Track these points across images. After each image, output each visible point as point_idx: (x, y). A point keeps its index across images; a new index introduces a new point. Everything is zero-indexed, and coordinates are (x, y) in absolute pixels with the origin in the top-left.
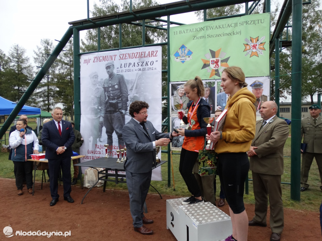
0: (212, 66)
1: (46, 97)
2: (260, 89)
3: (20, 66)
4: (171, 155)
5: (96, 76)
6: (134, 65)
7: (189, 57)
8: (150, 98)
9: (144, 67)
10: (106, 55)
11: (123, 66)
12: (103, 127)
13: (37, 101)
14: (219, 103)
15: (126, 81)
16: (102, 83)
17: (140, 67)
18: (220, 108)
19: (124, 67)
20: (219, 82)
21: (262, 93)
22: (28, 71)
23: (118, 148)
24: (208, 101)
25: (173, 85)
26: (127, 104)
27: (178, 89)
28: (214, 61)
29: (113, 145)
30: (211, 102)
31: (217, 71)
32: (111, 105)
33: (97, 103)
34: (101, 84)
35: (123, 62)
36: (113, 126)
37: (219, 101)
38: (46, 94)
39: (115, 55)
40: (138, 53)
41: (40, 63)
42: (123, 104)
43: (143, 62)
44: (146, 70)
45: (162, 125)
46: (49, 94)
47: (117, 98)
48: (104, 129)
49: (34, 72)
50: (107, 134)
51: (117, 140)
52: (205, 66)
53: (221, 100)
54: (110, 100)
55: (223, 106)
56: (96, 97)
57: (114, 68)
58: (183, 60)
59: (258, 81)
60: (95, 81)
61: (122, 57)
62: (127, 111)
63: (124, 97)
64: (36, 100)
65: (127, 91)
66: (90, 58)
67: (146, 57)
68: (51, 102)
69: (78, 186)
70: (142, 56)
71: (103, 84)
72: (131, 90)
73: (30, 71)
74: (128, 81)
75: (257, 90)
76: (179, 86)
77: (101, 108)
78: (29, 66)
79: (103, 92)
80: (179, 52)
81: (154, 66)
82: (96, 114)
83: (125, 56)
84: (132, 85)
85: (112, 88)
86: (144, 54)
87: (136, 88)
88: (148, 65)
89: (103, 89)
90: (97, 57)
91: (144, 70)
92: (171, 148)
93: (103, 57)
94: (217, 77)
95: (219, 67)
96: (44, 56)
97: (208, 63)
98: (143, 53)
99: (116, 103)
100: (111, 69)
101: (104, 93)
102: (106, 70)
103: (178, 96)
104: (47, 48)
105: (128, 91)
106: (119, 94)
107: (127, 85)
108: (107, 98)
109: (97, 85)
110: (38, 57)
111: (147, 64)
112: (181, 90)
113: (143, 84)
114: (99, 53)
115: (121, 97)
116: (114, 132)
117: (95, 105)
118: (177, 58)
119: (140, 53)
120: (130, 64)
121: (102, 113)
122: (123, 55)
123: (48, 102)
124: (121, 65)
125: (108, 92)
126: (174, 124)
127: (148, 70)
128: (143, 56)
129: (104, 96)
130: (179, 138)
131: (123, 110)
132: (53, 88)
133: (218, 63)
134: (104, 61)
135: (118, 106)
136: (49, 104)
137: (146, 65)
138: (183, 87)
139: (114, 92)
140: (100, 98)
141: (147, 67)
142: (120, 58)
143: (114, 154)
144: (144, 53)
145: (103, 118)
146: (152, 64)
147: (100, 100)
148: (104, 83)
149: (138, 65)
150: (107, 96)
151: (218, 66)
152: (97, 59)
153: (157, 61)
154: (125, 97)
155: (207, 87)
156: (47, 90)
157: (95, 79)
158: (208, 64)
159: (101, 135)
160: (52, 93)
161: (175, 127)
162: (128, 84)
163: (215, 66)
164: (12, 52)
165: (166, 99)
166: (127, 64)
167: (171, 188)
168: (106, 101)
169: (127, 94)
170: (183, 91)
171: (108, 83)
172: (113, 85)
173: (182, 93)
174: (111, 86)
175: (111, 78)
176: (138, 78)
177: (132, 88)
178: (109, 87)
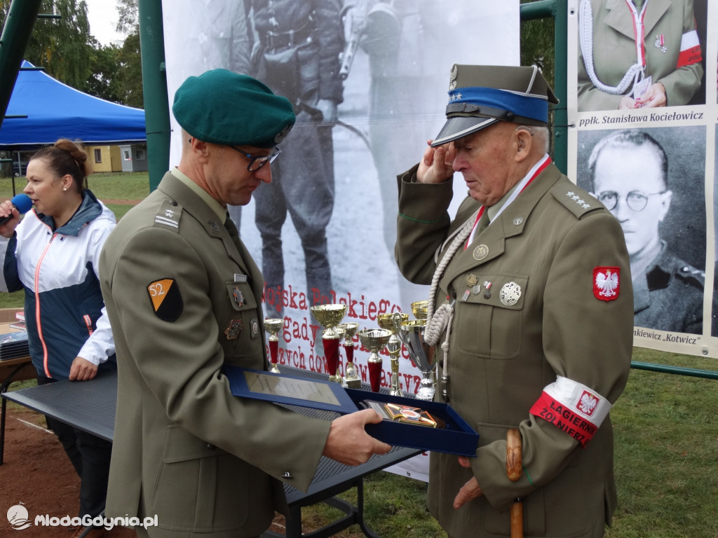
23: (307, 303)
26: (339, 68)
29: (286, 288)
32: (275, 74)
36: (284, 187)
42: (320, 65)
47: (296, 35)
50: (260, 229)
51: (298, 260)
54: (268, 52)
62: (341, 107)
63: (325, 24)
99: (290, 61)
106: (303, 11)
108: (257, 43)
115: (313, 25)
116: (289, 220)
126: (592, 177)
129: (245, 31)
131: (325, 99)
135: (299, 75)
140: (230, 41)
143: (291, 330)
147: (230, 52)
150: (258, 28)
161: (597, 193)
165: (546, 14)
168: (252, 54)
169: (338, 6)
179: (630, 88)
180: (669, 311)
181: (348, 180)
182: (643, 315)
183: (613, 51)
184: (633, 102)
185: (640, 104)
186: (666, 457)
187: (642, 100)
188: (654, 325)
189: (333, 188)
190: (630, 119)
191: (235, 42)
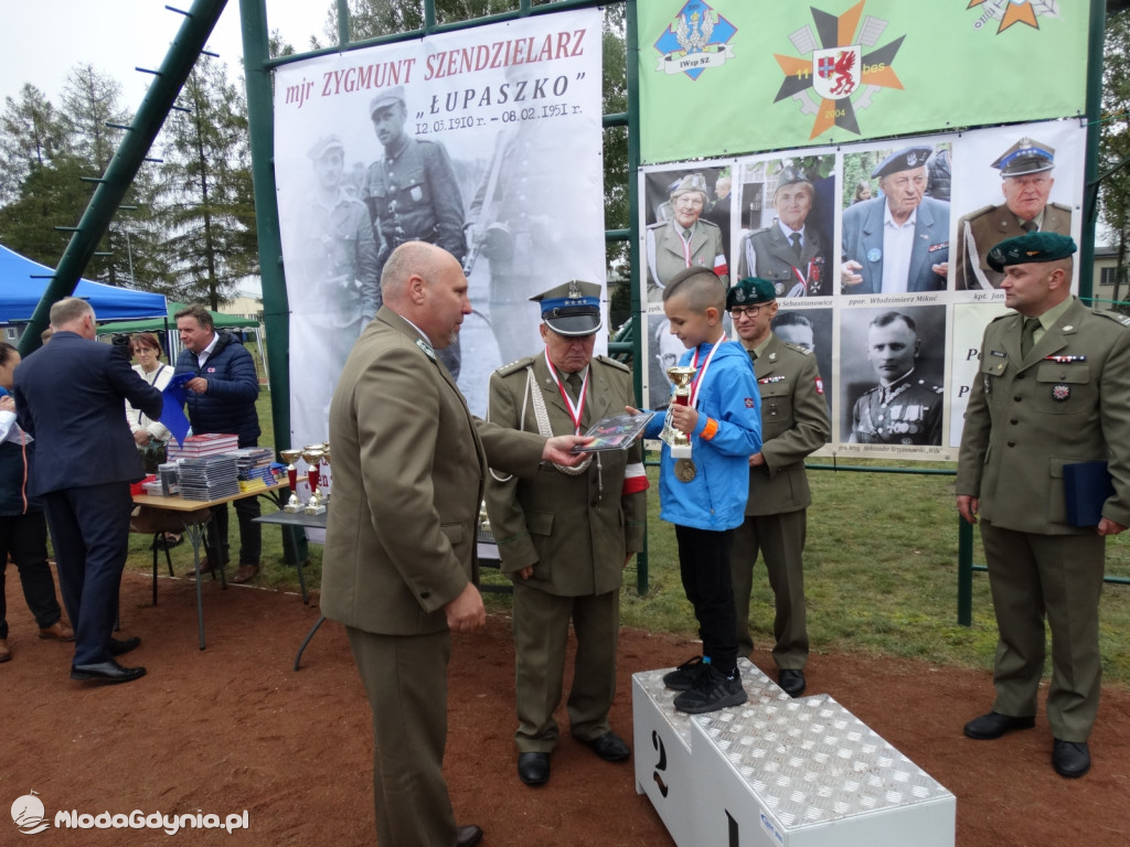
0: (824, 86)
1: (201, 256)
2: (1037, 177)
3: (105, 146)
5: (335, 154)
6: (488, 99)
7: (721, 49)
8: (556, 237)
9: (529, 103)
10: (374, 63)
11: (441, 104)
13: (171, 272)
14: (850, 246)
15: (453, 168)
16: (361, 179)
17: (511, 105)
18: (855, 271)
19: (448, 109)
20: (855, 155)
21: (1046, 195)
24: (802, 241)
25: (653, 178)
27: (676, 193)
28: (831, 61)
30: (815, 244)
31: (844, 104)
33: (345, 265)
34: (358, 188)
35: (441, 87)
37: (850, 238)
38: (202, 244)
39: (409, 61)
40: (501, 44)
41: (172, 131)
43: (525, 83)
44: (535, 115)
46: (210, 243)
52: (794, 85)
53: (861, 234)
55: (869, 261)
56: (340, 239)
57: (404, 114)
58: (696, 63)
59: (1031, 142)
60: (331, 174)
61: (439, 68)
63: (448, 234)
64: (167, 266)
65: (459, 212)
66: (307, 81)
68: (221, 273)
69: (292, 590)
71: (362, 187)
72: (478, 203)
74: (460, 165)
75: (1025, 183)
76: (680, 183)
77: (364, 286)
79: (368, 219)
80: (679, 32)
81: (569, 98)
82: (347, 308)
83: (451, 61)
84: (481, 184)
85: (399, 200)
86: (526, 49)
87: (497, 197)
88: (543, 95)
89: (364, 206)
90: (336, 73)
91: (528, 115)
93: (361, 69)
94: (842, 134)
95: (853, 89)
97: (806, 72)
98: (521, 43)
100: (392, 118)
101: (370, 224)
102: (371, 123)
103: (676, 223)
105: (463, 212)
106: (428, 223)
107: (459, 185)
108: (384, 245)
109: (343, 189)
111: (539, 90)
112: (687, 200)
113: (524, 180)
115: (437, 235)
117: (338, 272)
118: (669, 59)
119: (513, 45)
120: (470, 94)
121: (368, 304)
122: (440, 57)
123: (212, 272)
124: (434, 102)
125: (387, 216)
126: (658, 345)
127: (545, 116)
128: (525, 55)
129: (372, 236)
132: (224, 224)
133: (851, 71)
134: (363, 90)
136: (214, 283)
137: (535, 97)
138: (694, 184)
139: (408, 216)
140: (356, 243)
141: (540, 102)
142: (428, 73)
144: (528, 41)
146: (559, 90)
147: (357, 252)
148: (369, 183)
149: (502, 98)
150: (384, 234)
151: (849, 82)
152: (338, 83)
153: (581, 76)
154: (453, 236)
155: (801, 181)
156: (203, 231)
157: (331, 167)
158: (803, 76)
160: (222, 240)
161: (663, 355)
162: (463, 179)
163: (836, 84)
164: (73, 96)
165: (624, 238)
166: (456, 93)
167: (652, 598)
168: (379, 254)
169: (459, 222)
170: (695, 201)
171: (382, 180)
172: (403, 187)
173: (690, 210)
174: (398, 190)
175: (396, 160)
176: (505, 151)
177: (481, 199)
178: (387, 195)
181: (472, 349)
183: (670, 264)
189: (459, 356)
191: (361, 243)
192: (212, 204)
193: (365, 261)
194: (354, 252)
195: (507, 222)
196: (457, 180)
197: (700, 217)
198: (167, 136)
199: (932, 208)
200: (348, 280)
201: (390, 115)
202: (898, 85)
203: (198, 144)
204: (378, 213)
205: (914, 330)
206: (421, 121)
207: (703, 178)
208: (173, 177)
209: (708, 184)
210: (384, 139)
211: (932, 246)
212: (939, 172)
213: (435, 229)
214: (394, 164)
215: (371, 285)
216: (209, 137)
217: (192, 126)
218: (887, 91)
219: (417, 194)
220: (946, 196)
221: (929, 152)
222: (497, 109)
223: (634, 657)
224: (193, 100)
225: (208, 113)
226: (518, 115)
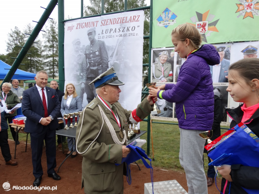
1: (51, 66)
2: (253, 55)
4: (151, 124)
5: (78, 43)
6: (116, 31)
7: (173, 21)
9: (125, 32)
10: (89, 22)
11: (104, 32)
12: (84, 93)
15: (106, 47)
16: (84, 49)
17: (121, 33)
19: (106, 33)
22: (38, 45)
25: (155, 52)
27: (160, 55)
28: (200, 24)
31: (203, 35)
32: (92, 71)
33: (79, 70)
35: (104, 28)
36: (94, 92)
38: (52, 63)
39: (97, 21)
40: (119, 18)
42: (103, 71)
43: (125, 28)
44: (127, 35)
45: (142, 93)
46: (54, 63)
47: (98, 65)
48: (85, 95)
49: (42, 46)
50: (87, 100)
54: (91, 67)
56: (78, 63)
57: (95, 34)
58: (167, 24)
59: (251, 46)
60: (77, 47)
61: (104, 23)
63: (104, 63)
64: (44, 68)
65: (107, 58)
66: (73, 25)
67: (127, 22)
68: (55, 70)
70: (123, 21)
71: (84, 51)
72: (112, 56)
73: (40, 45)
74: (108, 47)
75: (250, 56)
76: (162, 53)
77: (83, 75)
78: (39, 41)
79: (85, 58)
80: (163, 17)
81: (135, 32)
82: (79, 80)
83: (107, 22)
84: (113, 51)
85: (93, 54)
86: (125, 20)
87: (117, 55)
88: (129, 31)
89: (84, 56)
90: (80, 24)
91: (125, 35)
92: (150, 117)
93: (86, 23)
94: (203, 43)
95: (206, 32)
96: (50, 32)
98: (124, 18)
99: (96, 69)
101: (85, 60)
102: (87, 36)
103: (160, 62)
104: (53, 26)
105: (108, 58)
106: (99, 60)
107: (108, 51)
108: (88, 65)
109: (80, 51)
110: (45, 34)
111: (128, 29)
112: (163, 57)
113: (123, 51)
114: (82, 19)
115: (101, 63)
117: (77, 71)
118: (160, 23)
119: (122, 18)
120: (111, 30)
121: (84, 79)
122: (105, 20)
123: (53, 70)
124: (103, 31)
125: (89, 58)
128: (125, 21)
129: (86, 63)
130: (159, 107)
133: (205, 27)
134: (86, 28)
136: (54, 72)
137: (127, 31)
138: (165, 53)
139: (95, 58)
142: (101, 24)
144: (126, 18)
145: (85, 84)
146: (133, 30)
147: (82, 67)
148: (86, 50)
149: (119, 31)
150: (89, 62)
151: (205, 30)
152: (80, 26)
153: (138, 26)
156: (52, 60)
159: (82, 101)
160: (56, 63)
162: (109, 50)
163: (202, 30)
164: (26, 29)
165: (147, 66)
166: (108, 29)
167: (150, 156)
168: (87, 67)
169: (107, 60)
170: (165, 57)
171: (89, 50)
172: (94, 51)
173: (164, 60)
174: (93, 52)
175: (93, 45)
176: (119, 44)
177: (113, 55)
178: (90, 53)
179: (161, 79)
180: (167, 114)
182: (163, 115)
183: (158, 73)
184: (161, 81)
185: (162, 81)
186: (158, 140)
187: (163, 81)
188: (165, 116)
190: (161, 84)
191: (83, 64)
192: (55, 55)
193: (84, 69)
194: (81, 66)
195: (119, 61)
196: (107, 50)
197: (166, 61)
198: (46, 39)
199: (225, 62)
200: (79, 73)
201: (92, 34)
202: (217, 31)
203: (52, 41)
204: (88, 57)
205: (220, 92)
206: (99, 36)
207: (167, 52)
208: (46, 48)
209: (168, 54)
210: (90, 40)
211: (225, 71)
212: (227, 53)
213: (101, 62)
214: (92, 46)
215: (85, 75)
216: (55, 40)
217: (51, 37)
218: (214, 32)
219: (97, 53)
220: (229, 59)
221: (225, 48)
222: (118, 34)
223: (146, 173)
224: (52, 32)
225: (55, 34)
226: (123, 35)
